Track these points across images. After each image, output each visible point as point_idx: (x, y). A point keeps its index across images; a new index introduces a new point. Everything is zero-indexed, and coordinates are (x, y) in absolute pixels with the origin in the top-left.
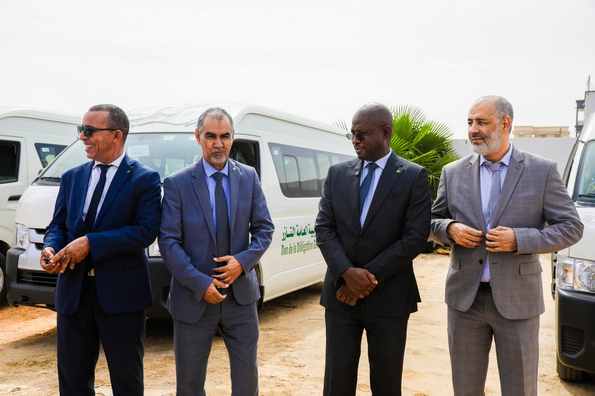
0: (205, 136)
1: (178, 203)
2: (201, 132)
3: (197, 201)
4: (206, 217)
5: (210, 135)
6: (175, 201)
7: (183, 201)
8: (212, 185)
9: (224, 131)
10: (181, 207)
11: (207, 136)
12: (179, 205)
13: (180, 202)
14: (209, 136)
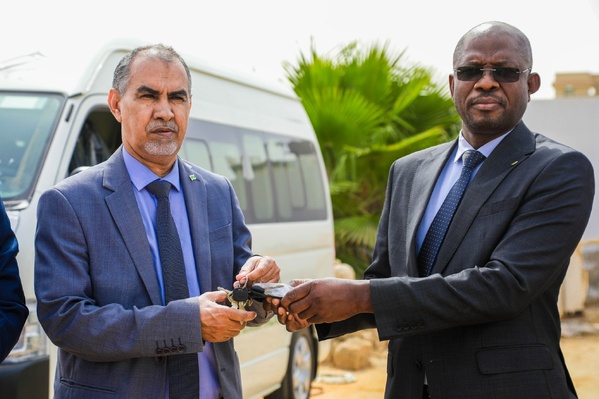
0: (137, 95)
1: (81, 245)
2: (125, 91)
3: (119, 239)
4: (141, 273)
5: (147, 93)
6: (75, 241)
7: (92, 240)
8: (147, 206)
9: (175, 85)
10: (88, 253)
11: (141, 94)
12: (82, 250)
13: (84, 242)
14: (144, 96)
